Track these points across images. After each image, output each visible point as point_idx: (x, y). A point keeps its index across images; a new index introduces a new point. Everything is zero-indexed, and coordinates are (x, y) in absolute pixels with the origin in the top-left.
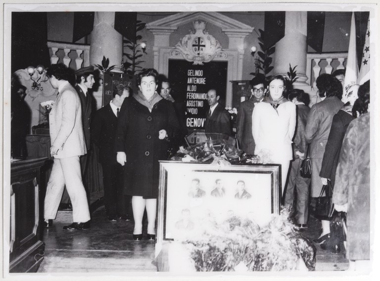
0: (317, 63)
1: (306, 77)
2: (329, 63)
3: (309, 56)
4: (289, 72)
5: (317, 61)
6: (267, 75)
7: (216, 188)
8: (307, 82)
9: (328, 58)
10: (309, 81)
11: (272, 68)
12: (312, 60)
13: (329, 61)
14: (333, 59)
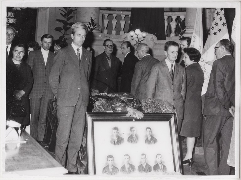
0: (106, 17)
1: (99, 25)
2: (114, 18)
3: (101, 11)
4: (91, 22)
5: (106, 15)
6: (68, 22)
7: (131, 135)
8: (99, 29)
9: (114, 14)
10: (100, 29)
11: (72, 17)
12: (103, 14)
13: (115, 16)
14: (117, 15)
